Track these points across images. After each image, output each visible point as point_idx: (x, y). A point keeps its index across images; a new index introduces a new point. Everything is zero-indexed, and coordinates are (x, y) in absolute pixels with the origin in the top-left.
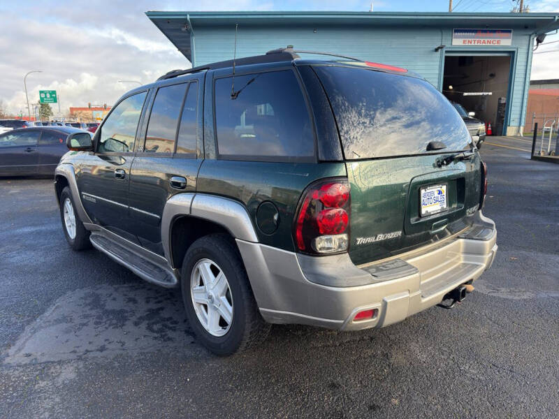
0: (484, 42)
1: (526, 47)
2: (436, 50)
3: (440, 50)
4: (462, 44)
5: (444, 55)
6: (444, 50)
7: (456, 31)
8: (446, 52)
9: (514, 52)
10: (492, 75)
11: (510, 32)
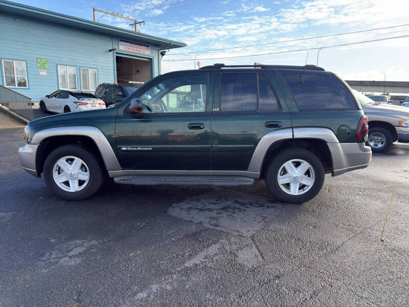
0: (136, 50)
1: (157, 57)
2: (110, 51)
3: (112, 51)
4: (124, 49)
5: (115, 55)
6: (115, 51)
7: (121, 41)
8: (116, 53)
9: (152, 59)
10: (138, 71)
11: (149, 46)
